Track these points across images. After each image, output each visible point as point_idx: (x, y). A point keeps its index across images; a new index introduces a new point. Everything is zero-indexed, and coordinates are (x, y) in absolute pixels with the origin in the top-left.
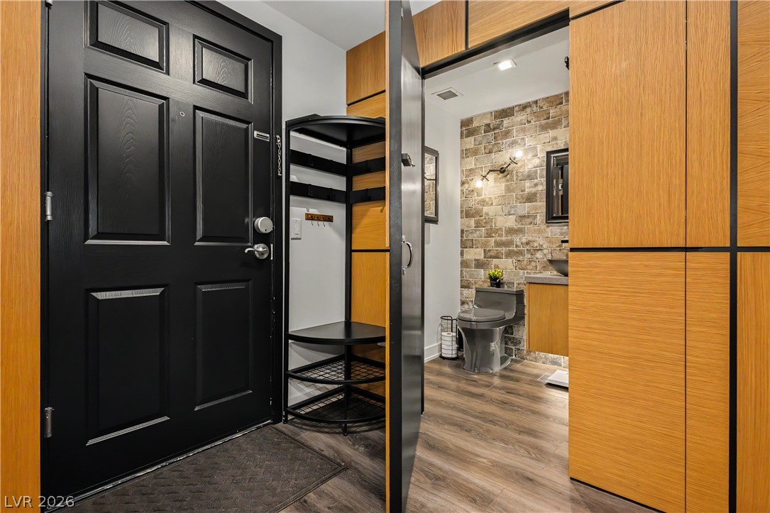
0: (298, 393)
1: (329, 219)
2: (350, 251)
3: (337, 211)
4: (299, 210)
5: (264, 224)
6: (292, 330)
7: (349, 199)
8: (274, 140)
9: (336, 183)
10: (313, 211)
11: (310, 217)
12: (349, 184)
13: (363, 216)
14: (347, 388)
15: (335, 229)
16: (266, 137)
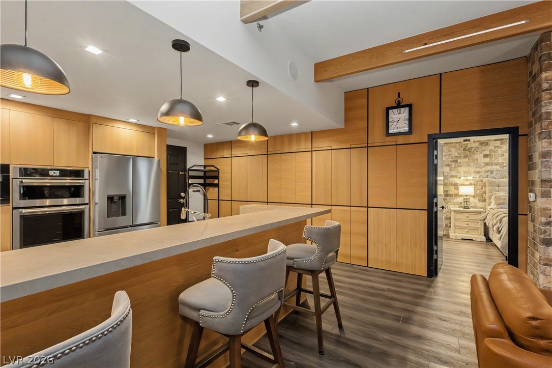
1: (199, 191)
2: (205, 199)
3: (202, 189)
4: (191, 191)
5: (183, 195)
7: (205, 185)
8: (185, 173)
9: (202, 181)
10: (194, 190)
11: (194, 191)
12: (205, 181)
13: (209, 189)
15: (201, 194)
16: (183, 173)
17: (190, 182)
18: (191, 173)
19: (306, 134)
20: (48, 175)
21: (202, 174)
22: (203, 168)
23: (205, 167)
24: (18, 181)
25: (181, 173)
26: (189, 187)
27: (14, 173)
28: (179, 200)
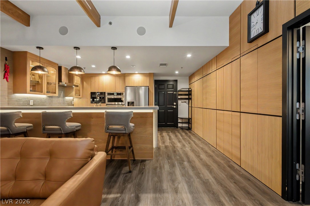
0: (180, 125)
1: (185, 102)
2: (189, 107)
3: (187, 101)
4: (180, 102)
5: (175, 104)
6: (178, 117)
7: (189, 99)
9: (187, 97)
11: (182, 102)
12: (189, 97)
14: (188, 127)
15: (187, 104)
16: (175, 93)
17: (179, 97)
18: (180, 93)
19: (214, 58)
21: (187, 93)
23: (189, 89)
24: (107, 97)
25: (174, 93)
26: (179, 100)
27: (106, 94)
28: (173, 106)
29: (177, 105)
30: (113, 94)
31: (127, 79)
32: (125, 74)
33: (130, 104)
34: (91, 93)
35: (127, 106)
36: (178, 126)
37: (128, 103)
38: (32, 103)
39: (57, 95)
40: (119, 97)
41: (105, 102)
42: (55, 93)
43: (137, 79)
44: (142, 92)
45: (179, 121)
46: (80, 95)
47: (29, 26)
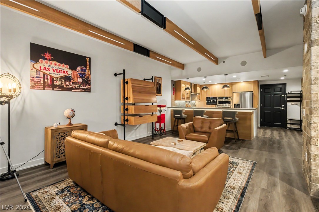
0: (289, 126)
1: (296, 104)
2: (301, 109)
3: (299, 103)
4: (289, 104)
5: (283, 106)
6: (287, 118)
9: (299, 99)
10: (292, 103)
11: (292, 104)
12: (301, 99)
14: (300, 129)
15: (299, 106)
16: (284, 95)
17: (288, 99)
18: (289, 95)
20: (223, 99)
21: (299, 95)
22: (300, 92)
24: (218, 100)
25: (282, 96)
26: (287, 102)
27: (217, 99)
28: (281, 108)
29: (286, 107)
30: (222, 98)
31: (234, 86)
32: (232, 83)
33: (236, 106)
34: (207, 98)
35: (234, 108)
36: (287, 127)
37: (235, 105)
38: (180, 105)
39: (190, 100)
40: (227, 100)
41: (216, 104)
42: (189, 99)
43: (243, 86)
44: (248, 95)
45: (289, 122)
46: (199, 99)
47: (184, 69)
